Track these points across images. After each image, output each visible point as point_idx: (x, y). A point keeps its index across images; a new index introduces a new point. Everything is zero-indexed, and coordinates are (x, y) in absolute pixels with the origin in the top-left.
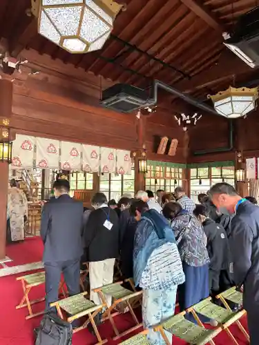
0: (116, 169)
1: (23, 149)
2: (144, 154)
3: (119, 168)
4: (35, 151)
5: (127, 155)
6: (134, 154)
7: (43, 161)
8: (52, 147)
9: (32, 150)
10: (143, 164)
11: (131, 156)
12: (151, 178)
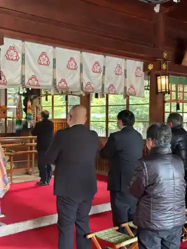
0: (125, 88)
1: (8, 59)
2: (164, 66)
3: (128, 88)
4: (23, 62)
5: (138, 68)
6: (150, 67)
7: (34, 77)
8: (44, 56)
9: (20, 60)
10: (163, 81)
11: (145, 69)
12: (171, 101)
